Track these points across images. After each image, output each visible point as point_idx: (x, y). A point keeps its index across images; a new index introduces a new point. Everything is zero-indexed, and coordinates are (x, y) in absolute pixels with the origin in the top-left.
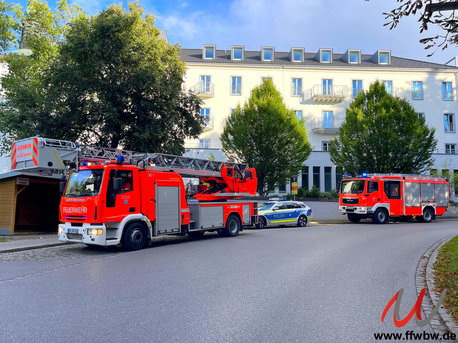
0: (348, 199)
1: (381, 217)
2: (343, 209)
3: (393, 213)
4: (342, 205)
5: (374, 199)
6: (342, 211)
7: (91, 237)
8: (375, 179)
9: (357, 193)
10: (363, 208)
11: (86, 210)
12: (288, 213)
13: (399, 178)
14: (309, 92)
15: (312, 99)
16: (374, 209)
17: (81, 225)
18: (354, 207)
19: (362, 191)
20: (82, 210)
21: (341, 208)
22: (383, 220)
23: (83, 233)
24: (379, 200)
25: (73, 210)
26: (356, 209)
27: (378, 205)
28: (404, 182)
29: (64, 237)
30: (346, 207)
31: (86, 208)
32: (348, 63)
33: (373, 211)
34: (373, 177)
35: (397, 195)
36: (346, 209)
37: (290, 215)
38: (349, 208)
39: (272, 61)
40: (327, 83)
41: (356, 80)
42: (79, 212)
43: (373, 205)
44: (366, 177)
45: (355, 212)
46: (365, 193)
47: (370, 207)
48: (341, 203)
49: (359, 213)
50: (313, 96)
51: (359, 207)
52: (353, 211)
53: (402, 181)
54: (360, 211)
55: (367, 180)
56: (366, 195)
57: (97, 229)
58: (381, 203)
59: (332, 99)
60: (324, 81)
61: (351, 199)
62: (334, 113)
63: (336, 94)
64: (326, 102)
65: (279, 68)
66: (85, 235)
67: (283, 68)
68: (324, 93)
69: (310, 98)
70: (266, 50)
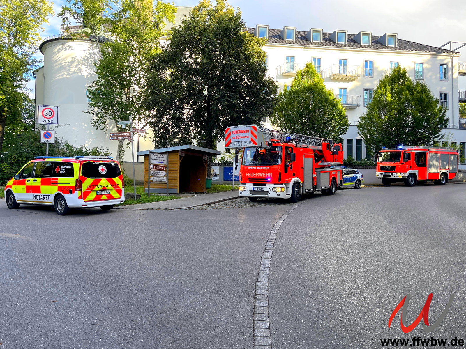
0: (386, 167)
1: (412, 181)
2: (380, 175)
3: (420, 178)
4: (379, 171)
5: (407, 167)
6: (379, 177)
7: (277, 193)
8: (408, 151)
9: (395, 162)
10: (399, 174)
11: (271, 175)
12: (349, 178)
13: (425, 150)
14: (327, 70)
15: (330, 77)
16: (407, 174)
17: (265, 185)
18: (391, 173)
19: (398, 160)
20: (267, 175)
21: (379, 174)
22: (413, 183)
23: (269, 190)
24: (411, 167)
25: (257, 175)
26: (393, 174)
27: (410, 171)
28: (428, 153)
29: (248, 193)
30: (383, 173)
31: (271, 173)
32: (360, 44)
33: (406, 176)
34: (407, 149)
35: (423, 163)
36: (383, 174)
37: (350, 179)
38: (386, 174)
39: (294, 41)
40: (343, 63)
41: (368, 61)
42: (264, 176)
43: (406, 172)
44: (401, 149)
45: (392, 177)
46: (401, 161)
47: (404, 173)
48: (379, 169)
49: (396, 177)
50: (331, 74)
51: (396, 173)
52: (390, 176)
53: (427, 153)
54: (396, 176)
55: (403, 152)
56: (402, 164)
57: (281, 188)
58: (412, 169)
59: (348, 77)
60: (340, 61)
61: (389, 167)
62: (349, 90)
63: (351, 74)
64: (342, 80)
65: (302, 48)
66: (270, 192)
67: (305, 48)
68: (340, 72)
69: (328, 76)
70: (288, 30)
